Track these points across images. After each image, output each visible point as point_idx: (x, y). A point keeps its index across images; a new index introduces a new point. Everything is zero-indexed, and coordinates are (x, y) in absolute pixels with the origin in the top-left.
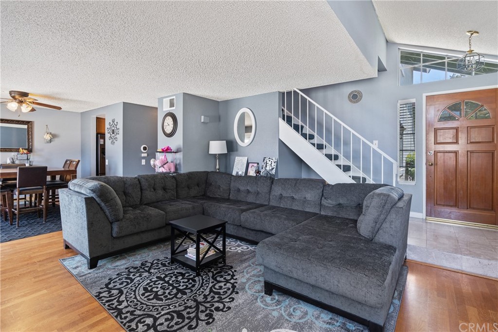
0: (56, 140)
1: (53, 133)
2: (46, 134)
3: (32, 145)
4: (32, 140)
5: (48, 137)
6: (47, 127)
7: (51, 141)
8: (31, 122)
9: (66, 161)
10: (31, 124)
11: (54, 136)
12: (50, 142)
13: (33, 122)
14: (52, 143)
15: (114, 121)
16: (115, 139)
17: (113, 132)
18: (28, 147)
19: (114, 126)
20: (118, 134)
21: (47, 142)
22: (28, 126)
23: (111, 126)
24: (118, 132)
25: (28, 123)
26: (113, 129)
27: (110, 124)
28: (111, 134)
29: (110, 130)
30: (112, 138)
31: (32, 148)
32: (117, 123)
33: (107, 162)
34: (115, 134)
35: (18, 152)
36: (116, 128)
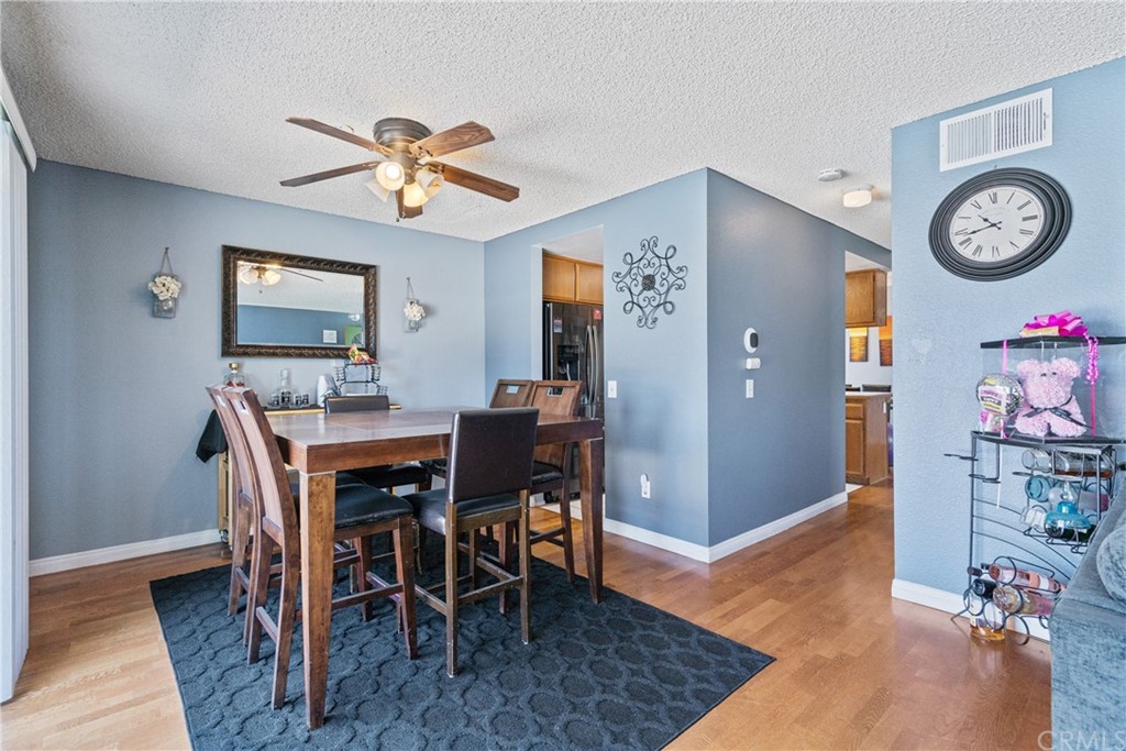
0: (434, 323)
1: (425, 302)
2: (410, 305)
4: (375, 324)
5: (413, 313)
6: (409, 284)
7: (418, 326)
8: (374, 267)
9: (502, 386)
10: (374, 275)
11: (426, 311)
12: (419, 330)
13: (379, 267)
14: (423, 330)
15: (652, 244)
16: (658, 306)
17: (649, 283)
18: (368, 344)
19: (656, 260)
20: (679, 287)
21: (412, 328)
22: (366, 280)
23: (632, 264)
24: (680, 282)
25: (366, 271)
26: (649, 271)
27: (628, 257)
28: (636, 291)
29: (628, 280)
30: (641, 307)
31: (375, 345)
32: (671, 251)
33: (612, 390)
34: (663, 290)
35: (347, 357)
36: (665, 269)
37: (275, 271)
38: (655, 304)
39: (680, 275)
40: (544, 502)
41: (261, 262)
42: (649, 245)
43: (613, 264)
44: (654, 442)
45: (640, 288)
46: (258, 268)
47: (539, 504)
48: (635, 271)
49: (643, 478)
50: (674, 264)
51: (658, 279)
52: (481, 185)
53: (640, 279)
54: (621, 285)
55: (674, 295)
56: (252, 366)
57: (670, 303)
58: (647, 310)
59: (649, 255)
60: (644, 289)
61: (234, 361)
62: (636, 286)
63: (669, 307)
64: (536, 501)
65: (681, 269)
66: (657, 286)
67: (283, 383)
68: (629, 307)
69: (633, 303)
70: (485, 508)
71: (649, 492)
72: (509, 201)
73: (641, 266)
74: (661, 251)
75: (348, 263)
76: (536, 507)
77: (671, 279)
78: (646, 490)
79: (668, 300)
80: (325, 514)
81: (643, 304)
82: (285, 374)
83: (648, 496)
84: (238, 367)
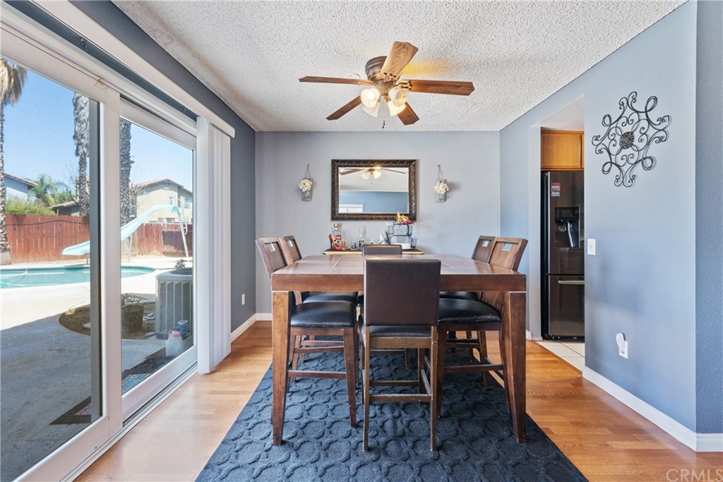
0: (455, 195)
1: (449, 180)
2: (438, 183)
3: (416, 206)
4: (416, 198)
5: (441, 189)
6: (440, 169)
7: (445, 197)
8: (415, 160)
9: (481, 240)
10: (414, 166)
11: (451, 187)
12: (445, 201)
13: (418, 160)
14: (447, 200)
15: (630, 100)
16: (636, 163)
17: (628, 140)
18: (411, 211)
19: (635, 116)
20: (661, 139)
21: (441, 199)
22: (410, 169)
23: (611, 124)
24: (662, 134)
25: (410, 164)
26: (628, 129)
27: (607, 118)
28: (614, 150)
29: (606, 141)
30: (618, 166)
31: (416, 212)
32: (652, 102)
33: (591, 248)
34: (641, 145)
35: (395, 220)
36: (644, 124)
37: (378, 170)
38: (633, 161)
39: (660, 127)
40: (541, 338)
41: (372, 166)
42: (627, 103)
43: (592, 128)
44: (633, 303)
45: (618, 147)
46: (370, 170)
47: (534, 339)
48: (613, 131)
49: (619, 337)
50: (653, 116)
51: (637, 135)
52: (442, 88)
53: (618, 138)
54: (599, 148)
55: (654, 150)
56: (346, 225)
57: (650, 158)
58: (625, 169)
59: (628, 111)
60: (622, 148)
61: (336, 223)
62: (614, 145)
63: (648, 162)
64: (532, 336)
65: (662, 120)
66: (636, 142)
67: (361, 236)
68: (606, 168)
69: (611, 163)
70: (408, 334)
71: (626, 352)
72: (468, 94)
73: (619, 125)
74: (639, 106)
75: (405, 161)
76: (532, 341)
77: (651, 132)
78: (624, 349)
79: (648, 156)
80: (282, 317)
81: (621, 163)
82: (362, 229)
83: (626, 356)
84: (339, 226)
